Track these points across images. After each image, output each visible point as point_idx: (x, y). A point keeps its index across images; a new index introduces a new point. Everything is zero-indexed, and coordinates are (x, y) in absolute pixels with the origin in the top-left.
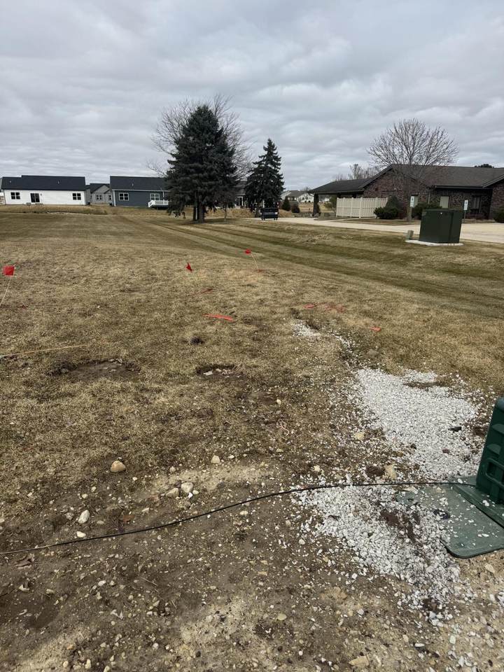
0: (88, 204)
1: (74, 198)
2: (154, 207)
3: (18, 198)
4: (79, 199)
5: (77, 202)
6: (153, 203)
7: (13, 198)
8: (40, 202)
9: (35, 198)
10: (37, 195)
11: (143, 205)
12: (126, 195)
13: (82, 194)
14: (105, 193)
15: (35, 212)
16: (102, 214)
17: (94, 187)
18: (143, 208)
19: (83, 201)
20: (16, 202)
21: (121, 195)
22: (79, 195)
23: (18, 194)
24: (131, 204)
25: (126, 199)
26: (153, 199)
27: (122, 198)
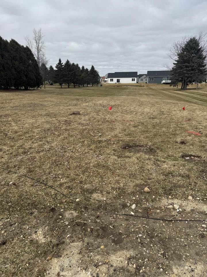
0: (137, 83)
2: (164, 83)
5: (133, 82)
10: (119, 80)
14: (144, 78)
15: (118, 86)
17: (141, 76)
18: (160, 84)
20: (112, 82)
22: (134, 79)
24: (155, 82)
26: (164, 80)
27: (151, 80)
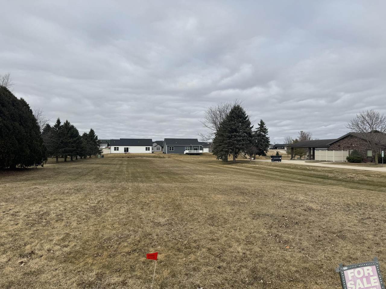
0: (153, 152)
1: (146, 150)
2: (187, 154)
3: (118, 150)
4: (149, 150)
5: (148, 152)
6: (187, 152)
7: (115, 150)
8: (129, 152)
9: (126, 150)
10: (128, 148)
11: (182, 153)
12: (173, 148)
13: (151, 147)
15: (128, 157)
16: (162, 158)
19: (151, 151)
20: (116, 152)
21: (170, 148)
22: (149, 148)
23: (118, 148)
25: (173, 150)
26: (187, 150)
27: (170, 150)
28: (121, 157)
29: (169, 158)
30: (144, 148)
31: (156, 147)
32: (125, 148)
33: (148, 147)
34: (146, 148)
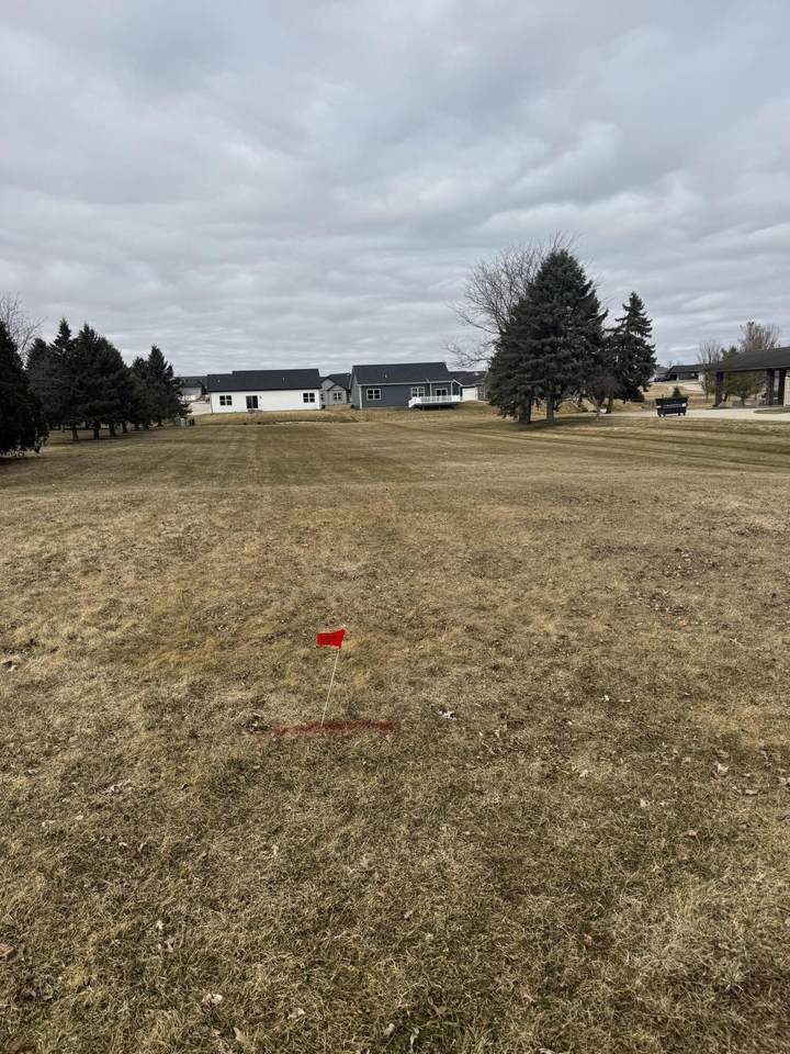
0: (323, 407)
1: (306, 401)
2: (417, 407)
3: (230, 403)
4: (313, 400)
5: (310, 406)
6: (416, 400)
7: (223, 404)
8: (259, 408)
9: (252, 403)
10: (255, 398)
11: (402, 405)
12: (377, 392)
13: (317, 393)
15: (259, 423)
16: (349, 421)
18: (403, 409)
19: (317, 404)
20: (226, 409)
21: (370, 392)
22: (312, 395)
23: (229, 398)
24: (384, 404)
25: (377, 397)
26: (416, 395)
27: (371, 397)
28: (239, 423)
29: (367, 421)
30: (299, 394)
31: (331, 393)
32: (248, 398)
33: (309, 392)
34: (305, 395)
